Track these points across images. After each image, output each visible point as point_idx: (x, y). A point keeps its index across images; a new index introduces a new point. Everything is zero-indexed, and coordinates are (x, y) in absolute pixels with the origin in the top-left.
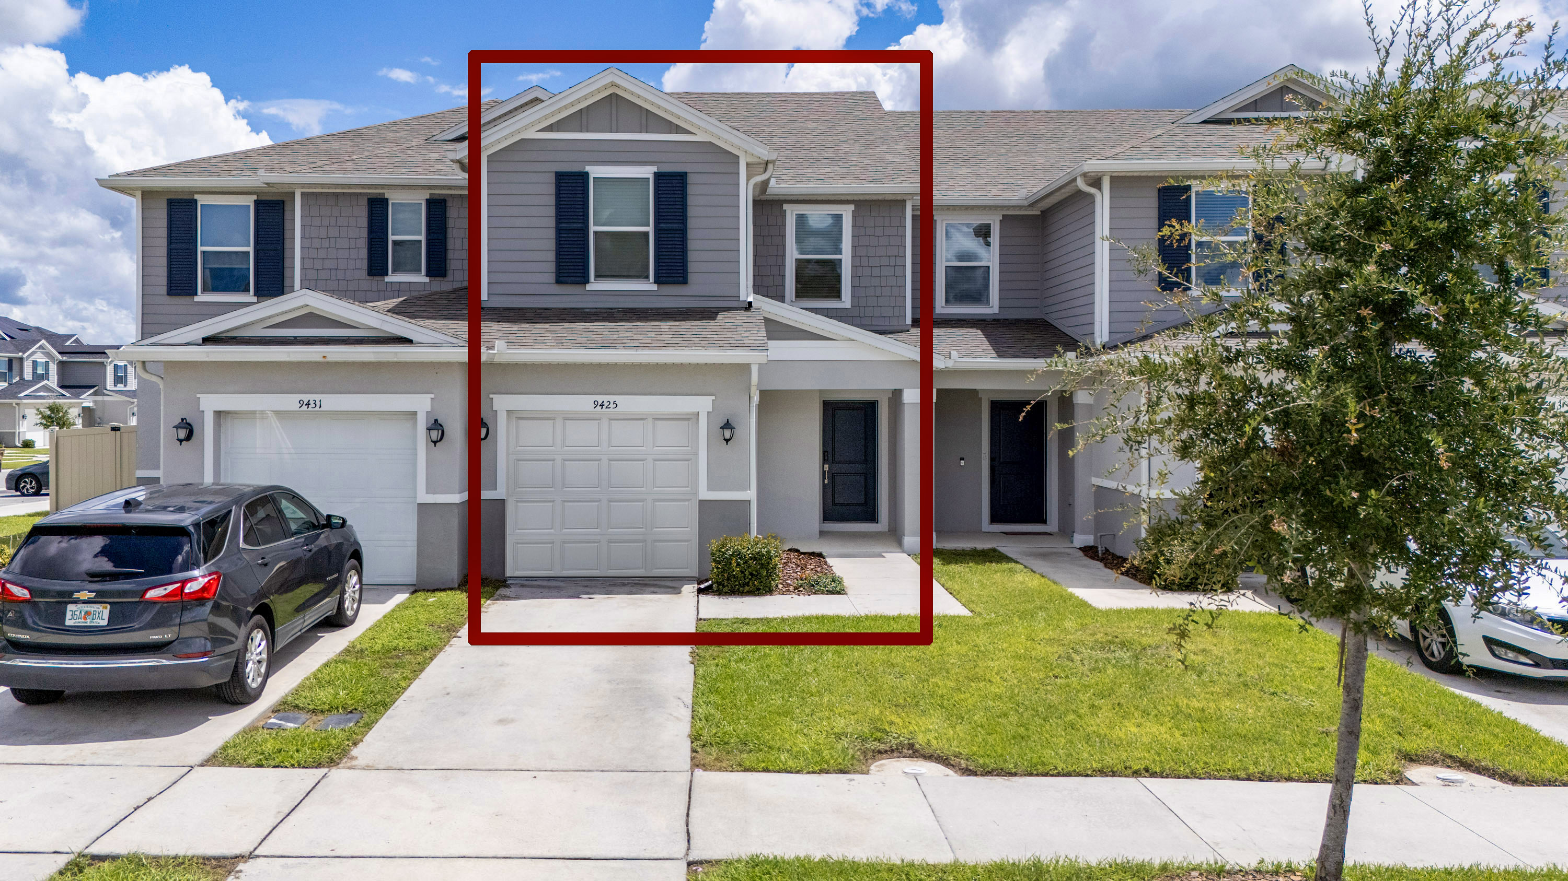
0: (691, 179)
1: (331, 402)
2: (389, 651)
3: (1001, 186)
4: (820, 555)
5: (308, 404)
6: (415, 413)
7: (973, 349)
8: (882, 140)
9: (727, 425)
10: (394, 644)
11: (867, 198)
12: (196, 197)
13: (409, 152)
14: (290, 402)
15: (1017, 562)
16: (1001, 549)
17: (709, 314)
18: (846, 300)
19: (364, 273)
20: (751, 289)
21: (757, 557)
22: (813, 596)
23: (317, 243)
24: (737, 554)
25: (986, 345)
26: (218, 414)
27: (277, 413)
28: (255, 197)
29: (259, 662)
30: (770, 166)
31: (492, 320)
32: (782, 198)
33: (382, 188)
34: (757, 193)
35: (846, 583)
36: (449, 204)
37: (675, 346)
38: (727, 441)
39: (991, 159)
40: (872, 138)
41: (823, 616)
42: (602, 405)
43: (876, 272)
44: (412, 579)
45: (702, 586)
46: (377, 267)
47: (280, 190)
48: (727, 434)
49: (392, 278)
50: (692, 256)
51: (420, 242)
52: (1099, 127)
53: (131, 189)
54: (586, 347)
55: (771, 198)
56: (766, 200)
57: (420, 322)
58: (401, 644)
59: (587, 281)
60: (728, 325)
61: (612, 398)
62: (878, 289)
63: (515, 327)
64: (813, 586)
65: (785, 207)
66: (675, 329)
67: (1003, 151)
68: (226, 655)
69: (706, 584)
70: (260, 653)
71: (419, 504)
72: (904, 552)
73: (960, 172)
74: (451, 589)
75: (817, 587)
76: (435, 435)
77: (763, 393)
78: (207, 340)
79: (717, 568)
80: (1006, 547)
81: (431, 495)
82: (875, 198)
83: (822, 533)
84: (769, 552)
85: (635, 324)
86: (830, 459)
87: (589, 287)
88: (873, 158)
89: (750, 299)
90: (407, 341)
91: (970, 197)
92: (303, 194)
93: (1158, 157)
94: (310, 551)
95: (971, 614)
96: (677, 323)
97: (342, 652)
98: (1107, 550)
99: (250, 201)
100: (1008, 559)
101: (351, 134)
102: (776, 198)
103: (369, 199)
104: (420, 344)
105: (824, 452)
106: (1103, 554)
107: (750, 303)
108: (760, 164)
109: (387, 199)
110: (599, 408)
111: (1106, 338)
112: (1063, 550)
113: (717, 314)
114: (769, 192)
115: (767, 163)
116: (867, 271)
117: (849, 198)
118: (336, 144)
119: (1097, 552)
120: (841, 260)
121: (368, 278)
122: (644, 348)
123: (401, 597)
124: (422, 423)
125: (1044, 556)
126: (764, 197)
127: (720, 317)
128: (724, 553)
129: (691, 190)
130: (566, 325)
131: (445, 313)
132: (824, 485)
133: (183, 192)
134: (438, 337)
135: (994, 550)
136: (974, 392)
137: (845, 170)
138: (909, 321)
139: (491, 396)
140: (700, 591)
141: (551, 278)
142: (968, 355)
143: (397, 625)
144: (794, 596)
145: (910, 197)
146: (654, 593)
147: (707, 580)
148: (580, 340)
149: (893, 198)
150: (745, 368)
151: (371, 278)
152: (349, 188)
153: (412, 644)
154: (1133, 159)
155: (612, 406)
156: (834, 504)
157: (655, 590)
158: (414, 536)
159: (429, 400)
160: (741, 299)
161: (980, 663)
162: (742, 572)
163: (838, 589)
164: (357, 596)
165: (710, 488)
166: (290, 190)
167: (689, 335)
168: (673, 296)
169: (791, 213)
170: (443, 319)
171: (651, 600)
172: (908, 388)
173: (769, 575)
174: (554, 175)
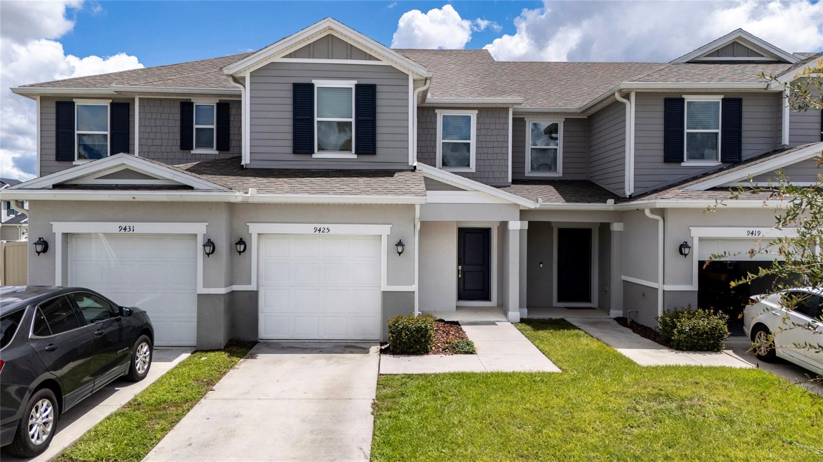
0: (379, 89)
1: (141, 228)
2: (160, 404)
3: (564, 101)
4: (457, 323)
5: (125, 229)
6: (196, 235)
7: (551, 197)
8: (493, 74)
9: (400, 244)
10: (165, 397)
11: (486, 106)
12: (74, 100)
13: (208, 75)
14: (113, 227)
15: (579, 329)
16: (569, 320)
17: (390, 173)
18: (473, 168)
19: (177, 148)
20: (415, 159)
21: (419, 330)
22: (455, 355)
23: (149, 129)
24: (406, 328)
25: (558, 195)
26: (66, 236)
27: (106, 234)
28: (111, 101)
29: (45, 424)
30: (428, 82)
31: (251, 176)
32: (435, 105)
33: (190, 96)
34: (420, 102)
35: (476, 345)
36: (231, 106)
37: (367, 193)
38: (400, 253)
39: (557, 87)
40: (488, 73)
41: (462, 373)
42: (320, 230)
43: (491, 151)
44: (193, 342)
45: (383, 348)
46: (186, 144)
47: (126, 97)
48: (400, 249)
49: (195, 151)
50: (379, 137)
51: (213, 129)
52: (616, 71)
53: (33, 95)
54: (309, 193)
55: (428, 105)
56: (425, 107)
57: (204, 177)
58: (170, 397)
59: (313, 152)
60: (401, 180)
61: (326, 226)
62: (492, 161)
63: (265, 180)
64: (454, 348)
65: (437, 111)
66: (368, 182)
67: (563, 83)
68: (11, 424)
69: (386, 346)
70: (47, 417)
71: (198, 294)
72: (508, 321)
73: (539, 94)
74: (218, 350)
75: (457, 349)
76: (208, 249)
77: (422, 223)
78: (56, 186)
79: (393, 337)
80: (571, 318)
81: (206, 289)
82: (490, 106)
83: (458, 308)
84: (426, 326)
85: (342, 179)
86: (462, 263)
87: (314, 156)
88: (488, 83)
89: (415, 164)
90: (190, 188)
91: (546, 107)
92: (140, 99)
93: (665, 80)
94: (100, 334)
95: (560, 371)
96: (369, 179)
97: (126, 404)
98: (633, 321)
99: (107, 103)
100: (575, 328)
101: (175, 66)
102: (431, 105)
103: (181, 103)
104: (198, 190)
105: (459, 259)
106: (630, 323)
107: (415, 167)
108: (422, 80)
109: (193, 103)
110: (318, 232)
111: (632, 191)
112: (605, 320)
113: (394, 173)
114: (426, 101)
115: (426, 79)
116: (485, 150)
117: (475, 106)
118: (165, 71)
119: (627, 321)
120: (469, 143)
121: (180, 151)
122: (347, 194)
123: (185, 356)
124: (200, 242)
125: (594, 324)
126: (424, 105)
127: (396, 175)
128: (397, 327)
129: (379, 96)
130: (298, 179)
131: (222, 171)
132: (459, 278)
133: (66, 97)
134: (210, 185)
135: (563, 320)
136: (549, 223)
137: (472, 90)
138: (510, 180)
139: (248, 224)
140: (382, 352)
141: (290, 150)
142: (548, 201)
143: (173, 380)
144: (442, 355)
145: (511, 106)
146: (352, 352)
147: (386, 343)
148: (305, 188)
149: (501, 106)
150: (411, 207)
151: (182, 151)
152: (169, 96)
153: (177, 398)
154: (650, 81)
155: (326, 231)
156: (464, 289)
157: (353, 350)
158: (195, 315)
159: (205, 227)
160: (409, 164)
161: (575, 414)
162: (409, 340)
163: (471, 351)
164: (148, 360)
165: (389, 284)
166: (132, 96)
167: (376, 186)
168: (367, 162)
169: (440, 115)
170: (219, 175)
171: (348, 359)
172: (511, 221)
173: (426, 341)
174: (292, 85)
